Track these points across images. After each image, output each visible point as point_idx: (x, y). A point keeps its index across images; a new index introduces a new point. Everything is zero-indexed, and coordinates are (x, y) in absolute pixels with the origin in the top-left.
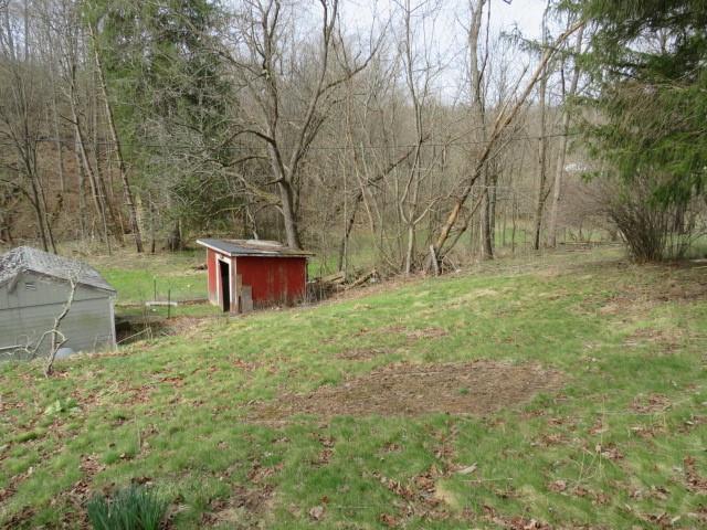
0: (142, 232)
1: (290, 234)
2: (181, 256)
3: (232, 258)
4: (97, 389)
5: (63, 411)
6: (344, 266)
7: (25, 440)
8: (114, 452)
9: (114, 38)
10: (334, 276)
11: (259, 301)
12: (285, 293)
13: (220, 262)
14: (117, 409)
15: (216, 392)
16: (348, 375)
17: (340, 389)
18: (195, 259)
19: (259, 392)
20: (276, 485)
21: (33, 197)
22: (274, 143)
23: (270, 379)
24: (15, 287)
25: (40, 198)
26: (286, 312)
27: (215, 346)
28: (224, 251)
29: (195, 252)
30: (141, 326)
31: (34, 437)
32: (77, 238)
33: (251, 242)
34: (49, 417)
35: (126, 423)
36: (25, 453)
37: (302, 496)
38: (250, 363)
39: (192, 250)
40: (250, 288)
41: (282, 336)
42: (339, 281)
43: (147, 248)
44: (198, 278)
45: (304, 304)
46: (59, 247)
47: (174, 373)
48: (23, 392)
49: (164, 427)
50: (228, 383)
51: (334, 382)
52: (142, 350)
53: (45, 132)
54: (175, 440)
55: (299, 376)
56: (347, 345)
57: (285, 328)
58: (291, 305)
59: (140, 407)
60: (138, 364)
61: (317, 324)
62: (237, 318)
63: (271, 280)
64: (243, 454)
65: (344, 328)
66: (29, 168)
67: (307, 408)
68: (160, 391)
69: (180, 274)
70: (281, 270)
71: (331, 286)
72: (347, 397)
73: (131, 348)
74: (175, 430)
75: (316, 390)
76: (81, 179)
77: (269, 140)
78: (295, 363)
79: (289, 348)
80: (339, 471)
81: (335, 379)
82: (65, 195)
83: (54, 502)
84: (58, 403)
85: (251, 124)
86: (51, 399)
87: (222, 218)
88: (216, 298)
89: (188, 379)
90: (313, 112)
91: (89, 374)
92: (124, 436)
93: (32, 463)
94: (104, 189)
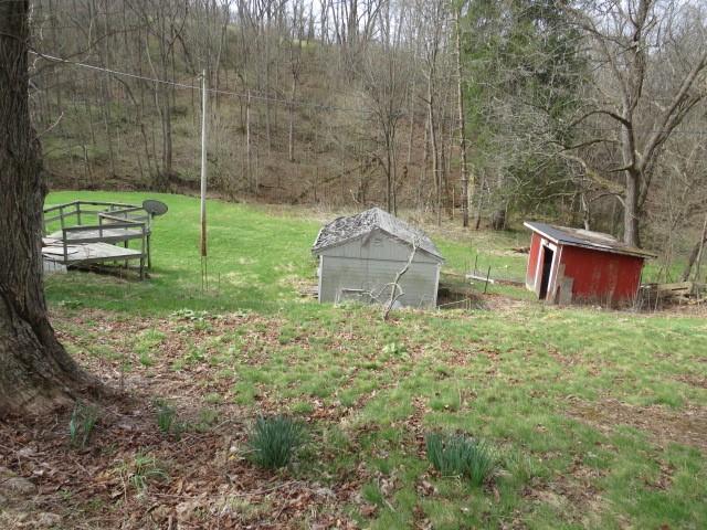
0: (470, 208)
1: (629, 229)
2: (503, 236)
3: (559, 245)
4: (424, 342)
5: (396, 352)
6: (693, 276)
7: (369, 368)
8: (439, 401)
9: (476, 21)
10: (677, 284)
11: (580, 296)
12: (612, 292)
13: (545, 247)
14: (440, 364)
15: (531, 376)
16: (691, 403)
17: (680, 415)
18: (516, 241)
19: (578, 390)
20: (602, 489)
21: (387, 167)
22: (629, 125)
23: (592, 379)
24: (368, 241)
25: (392, 169)
26: (610, 314)
27: (531, 331)
28: (550, 238)
29: (517, 235)
30: (461, 296)
31: (375, 367)
32: (414, 207)
33: (581, 231)
34: (385, 354)
35: (447, 379)
36: (369, 378)
37: (634, 513)
38: (568, 357)
39: (515, 231)
40: (572, 280)
41: (607, 338)
42: (683, 292)
43: (472, 224)
44: (517, 260)
45: (632, 309)
46: (399, 212)
47: (490, 346)
48: (366, 328)
49: (483, 393)
50: (544, 371)
51: (671, 405)
52: (460, 318)
53: (404, 110)
54: (494, 408)
55: (624, 385)
56: (690, 368)
57: (611, 330)
58: (616, 307)
59: (459, 369)
60: (459, 330)
61: (651, 335)
62: (553, 308)
63: (597, 276)
64: (564, 445)
65: (686, 347)
66: (387, 142)
67: (636, 422)
68: (476, 358)
69: (499, 253)
70: (611, 266)
71: (670, 296)
72: (690, 426)
73: (452, 313)
74: (492, 400)
75: (647, 406)
76: (425, 154)
77: (624, 122)
78: (622, 371)
79: (614, 353)
80: (682, 504)
81: (673, 401)
82: (410, 168)
83: (393, 425)
84: (393, 345)
85: (605, 103)
86: (387, 340)
87: (552, 202)
88: (533, 284)
89: (504, 355)
90: (687, 89)
91: (417, 327)
92: (447, 390)
93: (375, 387)
94: (443, 164)
